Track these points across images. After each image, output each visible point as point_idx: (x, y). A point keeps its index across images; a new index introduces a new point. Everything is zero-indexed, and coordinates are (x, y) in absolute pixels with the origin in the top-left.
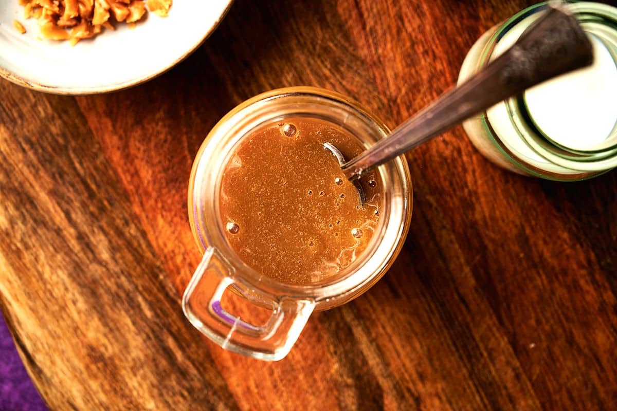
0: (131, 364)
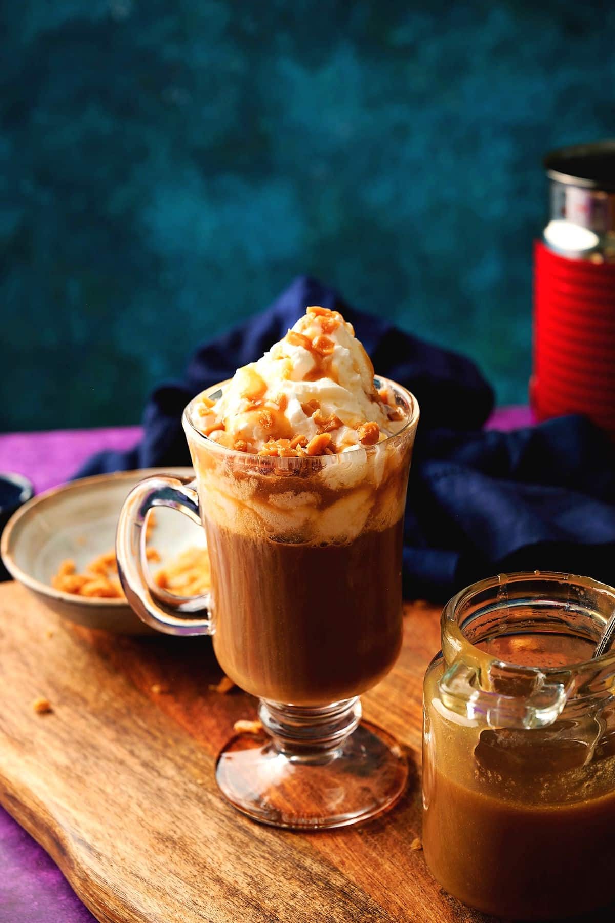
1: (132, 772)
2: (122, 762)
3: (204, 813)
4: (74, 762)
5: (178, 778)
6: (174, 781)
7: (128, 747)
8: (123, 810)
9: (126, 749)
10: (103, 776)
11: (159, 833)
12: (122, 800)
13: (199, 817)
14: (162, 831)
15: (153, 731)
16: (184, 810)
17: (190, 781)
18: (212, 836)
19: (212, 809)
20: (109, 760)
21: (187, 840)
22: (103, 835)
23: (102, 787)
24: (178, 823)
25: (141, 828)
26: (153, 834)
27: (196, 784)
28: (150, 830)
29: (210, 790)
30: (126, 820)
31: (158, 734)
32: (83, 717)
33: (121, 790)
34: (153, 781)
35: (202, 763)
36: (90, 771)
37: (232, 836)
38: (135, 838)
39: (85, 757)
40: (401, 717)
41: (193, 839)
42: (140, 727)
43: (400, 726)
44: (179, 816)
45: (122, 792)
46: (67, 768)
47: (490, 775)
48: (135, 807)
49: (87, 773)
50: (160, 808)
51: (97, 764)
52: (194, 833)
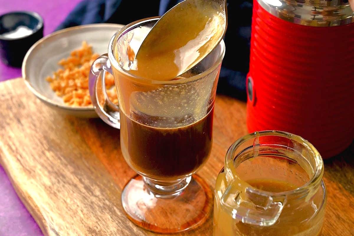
0: (110, 233)
1: (80, 192)
2: (75, 186)
3: (111, 218)
4: (53, 184)
5: (101, 197)
7: (79, 177)
8: (74, 214)
9: (78, 178)
10: (66, 194)
11: (90, 228)
12: (74, 207)
13: (109, 220)
14: (91, 227)
15: (91, 168)
16: (102, 215)
17: (106, 199)
18: (114, 231)
19: (115, 216)
20: (69, 184)
21: (102, 232)
22: (64, 227)
23: (65, 199)
24: (99, 223)
25: (81, 225)
26: (87, 228)
28: (86, 226)
29: (115, 204)
30: (75, 219)
31: (93, 170)
32: (60, 158)
33: (74, 201)
34: (89, 198)
35: (113, 189)
36: (61, 190)
37: (124, 232)
38: (79, 230)
39: (59, 182)
41: (106, 232)
42: (85, 165)
43: (208, 173)
44: (100, 218)
45: (75, 203)
46: (50, 187)
48: (80, 212)
49: (59, 191)
50: (92, 214)
51: (64, 186)
52: (106, 228)
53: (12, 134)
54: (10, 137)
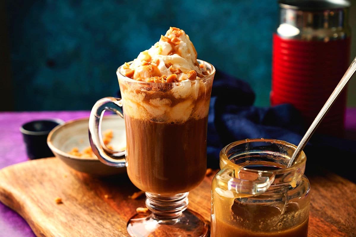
1: (92, 226)
4: (69, 221)
5: (111, 229)
6: (109, 230)
7: (92, 217)
9: (91, 217)
10: (80, 227)
15: (103, 211)
17: (116, 230)
20: (83, 221)
23: (79, 231)
27: (118, 231)
29: (124, 233)
31: (105, 213)
32: (75, 205)
34: (101, 229)
35: (122, 224)
39: (74, 220)
40: (207, 210)
42: (98, 210)
43: (206, 214)
45: (87, 233)
46: (66, 223)
47: (238, 218)
49: (74, 225)
51: (78, 223)
53: (34, 191)
54: (33, 193)
